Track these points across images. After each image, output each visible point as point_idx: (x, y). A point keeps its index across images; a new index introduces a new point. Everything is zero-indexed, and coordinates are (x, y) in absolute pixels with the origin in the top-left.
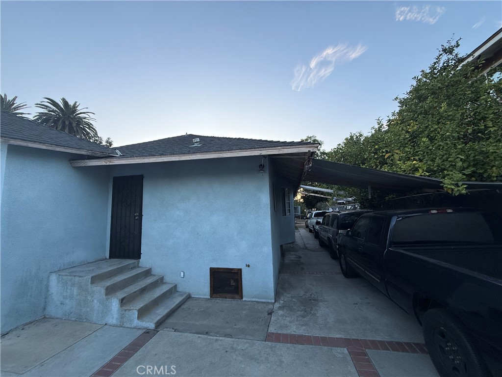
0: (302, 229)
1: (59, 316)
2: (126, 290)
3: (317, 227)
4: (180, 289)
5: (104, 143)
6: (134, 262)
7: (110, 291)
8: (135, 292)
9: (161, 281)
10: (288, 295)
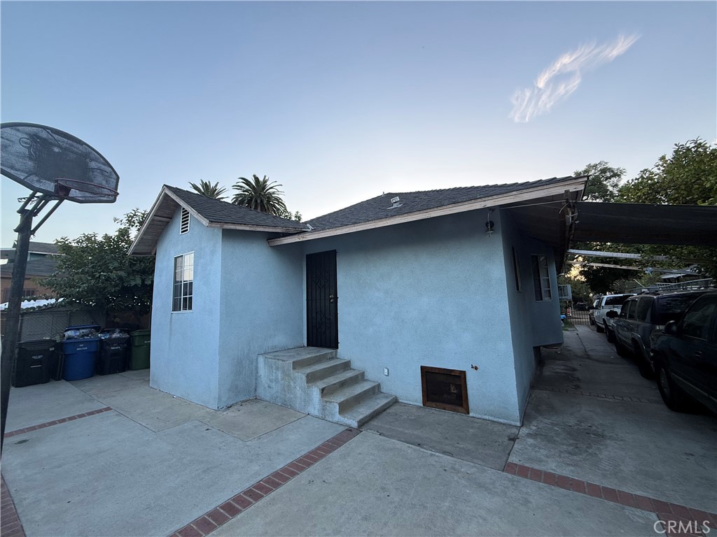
0: (582, 327)
1: (268, 399)
2: (326, 380)
4: (384, 389)
5: (293, 219)
6: (332, 352)
7: (312, 379)
8: (335, 384)
9: (360, 378)
10: (546, 421)
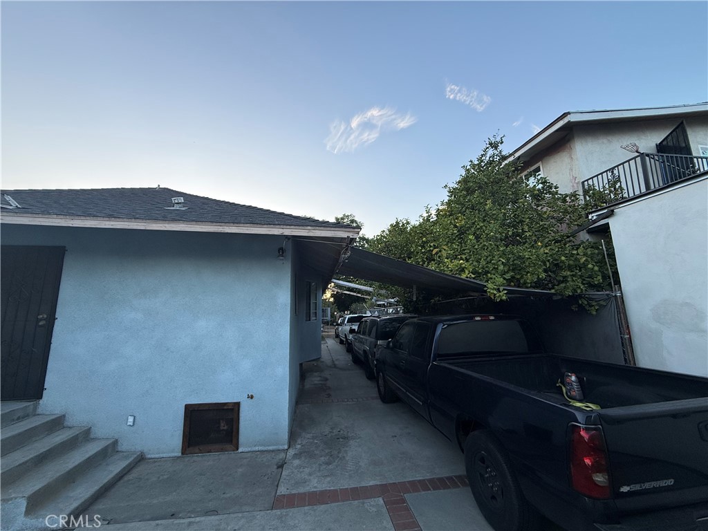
0: (330, 339)
3: (351, 337)
4: (123, 447)
10: (308, 436)
